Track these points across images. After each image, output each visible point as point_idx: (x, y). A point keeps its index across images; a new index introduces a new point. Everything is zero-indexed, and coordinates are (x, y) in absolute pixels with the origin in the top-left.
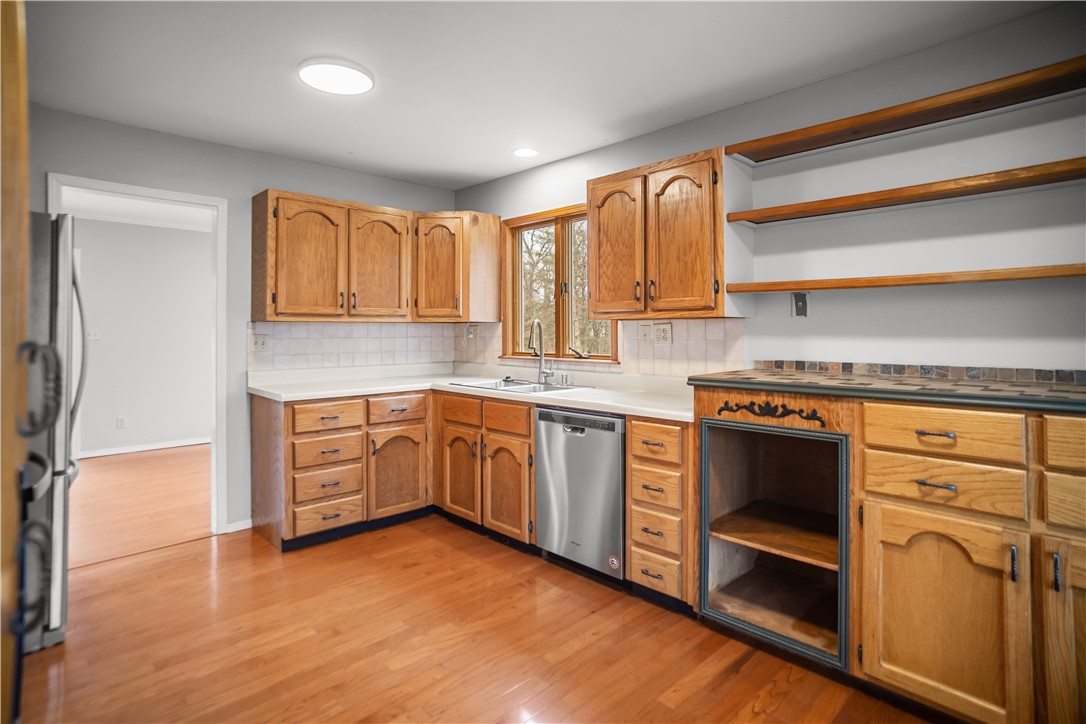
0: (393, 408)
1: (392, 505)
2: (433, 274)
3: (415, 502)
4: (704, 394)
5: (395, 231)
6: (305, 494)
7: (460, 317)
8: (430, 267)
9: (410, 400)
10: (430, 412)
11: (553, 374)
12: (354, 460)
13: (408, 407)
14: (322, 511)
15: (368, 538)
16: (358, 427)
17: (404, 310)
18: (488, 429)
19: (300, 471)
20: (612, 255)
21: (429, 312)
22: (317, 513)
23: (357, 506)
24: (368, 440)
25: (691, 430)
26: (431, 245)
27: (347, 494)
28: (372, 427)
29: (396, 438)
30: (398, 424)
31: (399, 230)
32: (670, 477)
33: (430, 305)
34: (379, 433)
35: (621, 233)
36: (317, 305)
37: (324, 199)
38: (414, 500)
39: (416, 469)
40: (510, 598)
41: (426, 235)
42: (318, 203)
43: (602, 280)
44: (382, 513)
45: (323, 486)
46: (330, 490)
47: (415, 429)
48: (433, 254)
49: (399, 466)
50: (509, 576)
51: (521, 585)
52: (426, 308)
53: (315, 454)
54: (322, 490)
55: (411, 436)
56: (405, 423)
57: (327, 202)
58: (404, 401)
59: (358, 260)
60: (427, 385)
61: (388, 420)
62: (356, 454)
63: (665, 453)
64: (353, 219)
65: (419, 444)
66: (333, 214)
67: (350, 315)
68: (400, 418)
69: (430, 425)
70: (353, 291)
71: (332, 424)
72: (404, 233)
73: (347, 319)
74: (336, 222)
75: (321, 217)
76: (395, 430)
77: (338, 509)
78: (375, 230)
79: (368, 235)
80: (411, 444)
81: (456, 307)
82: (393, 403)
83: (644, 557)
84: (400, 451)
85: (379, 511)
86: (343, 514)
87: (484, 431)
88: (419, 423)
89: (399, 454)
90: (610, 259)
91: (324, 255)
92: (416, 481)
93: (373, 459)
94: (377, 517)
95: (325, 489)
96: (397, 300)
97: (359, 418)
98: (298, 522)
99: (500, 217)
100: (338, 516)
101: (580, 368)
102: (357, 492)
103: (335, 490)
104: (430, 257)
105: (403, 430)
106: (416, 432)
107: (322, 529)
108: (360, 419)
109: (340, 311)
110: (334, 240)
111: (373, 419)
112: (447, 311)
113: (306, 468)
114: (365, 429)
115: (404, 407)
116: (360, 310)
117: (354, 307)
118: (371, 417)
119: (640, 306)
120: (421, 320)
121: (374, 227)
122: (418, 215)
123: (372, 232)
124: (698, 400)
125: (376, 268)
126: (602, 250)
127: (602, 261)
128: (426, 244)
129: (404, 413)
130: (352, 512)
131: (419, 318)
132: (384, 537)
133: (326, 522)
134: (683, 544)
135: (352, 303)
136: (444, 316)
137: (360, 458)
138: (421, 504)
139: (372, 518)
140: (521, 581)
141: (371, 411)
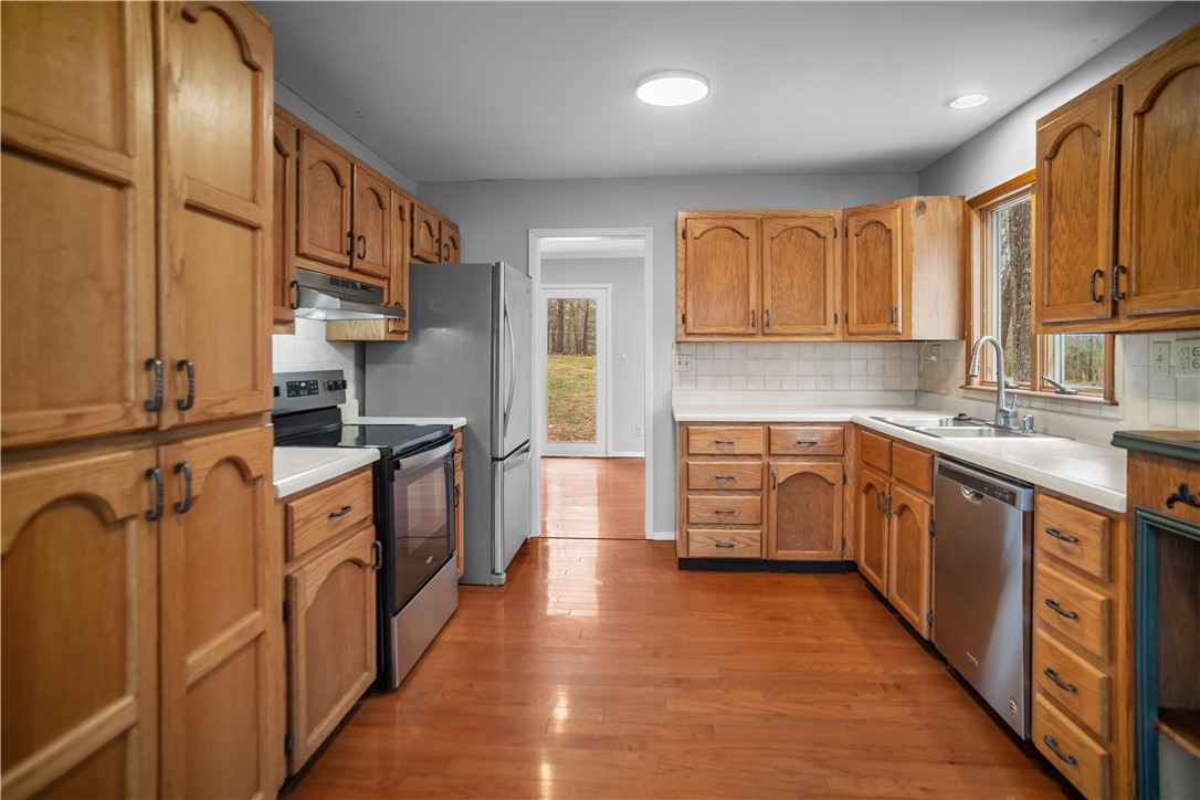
0: (800, 439)
1: (797, 549)
2: (866, 282)
3: (826, 552)
4: (1144, 466)
5: (819, 236)
6: (698, 516)
7: (899, 334)
8: (862, 274)
9: (821, 432)
10: (851, 450)
11: (1015, 415)
12: (753, 491)
13: (819, 441)
14: (716, 538)
15: (763, 578)
16: (758, 456)
17: (830, 327)
18: (898, 480)
19: (695, 493)
20: (1068, 231)
21: (863, 328)
22: (711, 538)
23: (754, 541)
24: (767, 472)
25: (1122, 527)
26: (863, 247)
27: (744, 526)
28: (775, 458)
29: (803, 474)
30: (808, 458)
31: (822, 234)
32: (1088, 598)
33: (863, 320)
34: (782, 466)
35: (1080, 195)
36: (727, 324)
37: (734, 212)
38: (826, 550)
39: (829, 514)
40: (856, 695)
41: (857, 235)
42: (728, 218)
43: (1052, 273)
44: (783, 555)
45: (717, 512)
46: (723, 518)
47: (828, 467)
48: (866, 258)
49: (807, 506)
50: (878, 670)
51: (884, 687)
52: (858, 323)
53: (709, 478)
54: (715, 515)
55: (823, 474)
56: (816, 459)
57: (736, 215)
58: (814, 432)
59: (772, 273)
60: (845, 416)
61: (792, 452)
62: (755, 484)
63: (1082, 556)
64: (766, 229)
65: (833, 485)
66: (742, 226)
67: (764, 335)
68: (809, 451)
69: (851, 465)
70: (766, 307)
71: (727, 449)
72: (830, 236)
73: (761, 339)
74: (745, 235)
75: (730, 231)
76: (802, 465)
77: (734, 539)
78: (793, 238)
79: (785, 244)
80: (822, 483)
81: (893, 321)
82: (801, 434)
83: (1051, 717)
84: (808, 490)
85: (781, 552)
86: (738, 546)
87: (893, 479)
88: (835, 461)
89: (807, 493)
90: (1064, 237)
91: (734, 272)
92: (830, 528)
93: (774, 494)
94: (778, 558)
95: (720, 516)
96: (821, 316)
97: (758, 446)
98: (690, 542)
99: (963, 198)
100: (732, 546)
101: (1058, 408)
102: (756, 526)
103: (730, 519)
104: (863, 260)
105: (812, 466)
106: (829, 470)
107: (715, 555)
108: (759, 448)
109: (751, 330)
110: (745, 254)
111: (775, 449)
112: (883, 327)
113: (700, 491)
114: (766, 459)
115: (814, 439)
116: (775, 328)
117: (768, 325)
118: (772, 447)
119: (1105, 310)
120: (853, 338)
121: (791, 234)
122: (848, 212)
123: (789, 239)
124: (1133, 474)
125: (795, 281)
126: (1053, 225)
127: (1053, 243)
128: (858, 247)
129: (814, 447)
130: (748, 546)
131: (851, 336)
132: (780, 582)
133: (719, 550)
134: (1110, 719)
135: (766, 321)
136: (879, 334)
137: (760, 490)
138: (833, 555)
139: (771, 558)
140: (889, 681)
141: (772, 440)
